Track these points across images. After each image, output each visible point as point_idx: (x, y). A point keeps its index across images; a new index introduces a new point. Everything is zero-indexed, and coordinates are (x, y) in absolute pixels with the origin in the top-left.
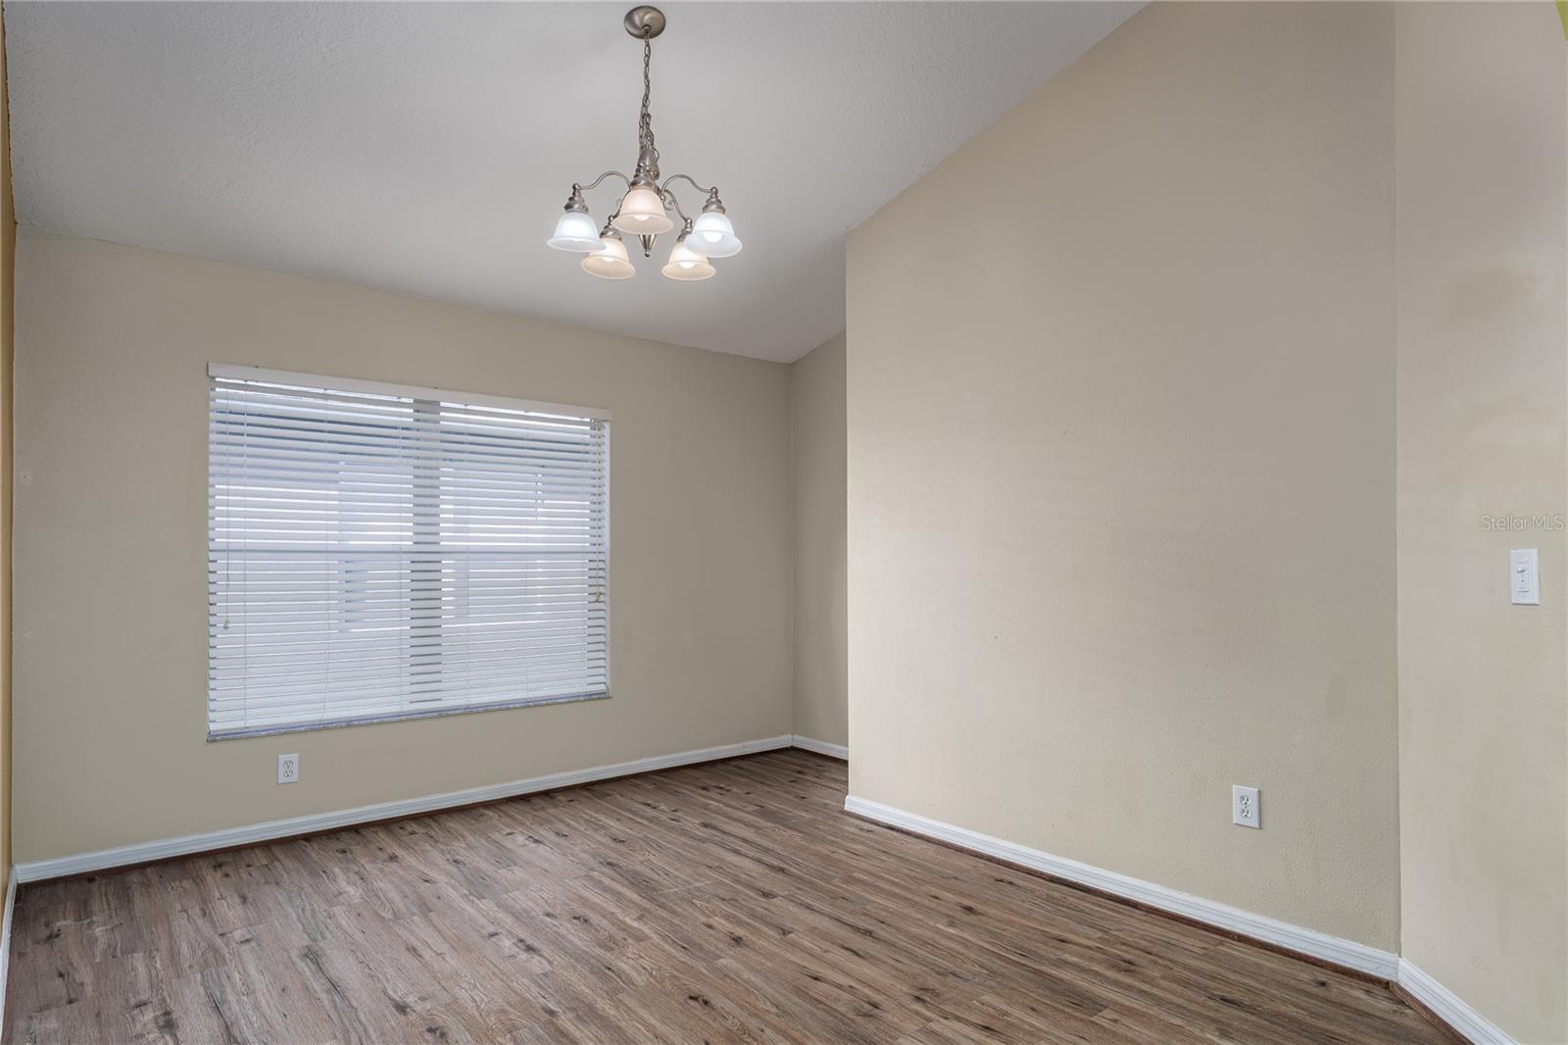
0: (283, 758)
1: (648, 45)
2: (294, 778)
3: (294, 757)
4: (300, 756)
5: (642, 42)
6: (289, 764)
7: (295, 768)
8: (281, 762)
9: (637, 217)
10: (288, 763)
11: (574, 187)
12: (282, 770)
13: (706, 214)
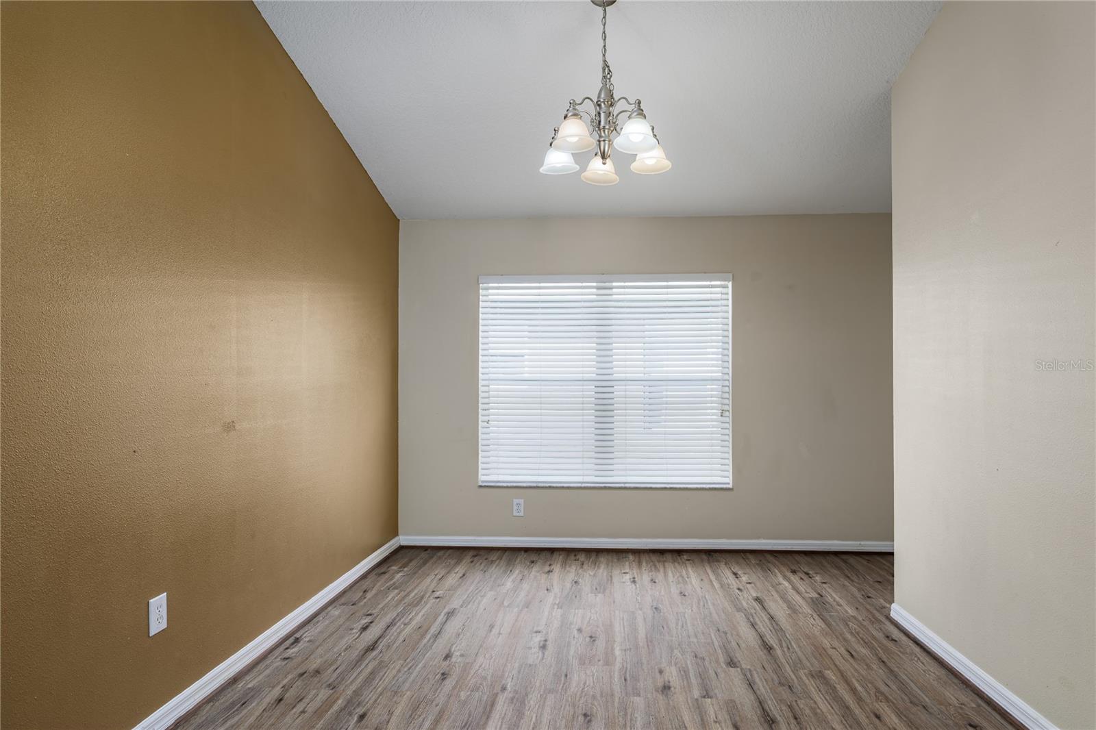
0: (516, 501)
1: (605, 10)
2: (521, 514)
3: (522, 501)
4: (524, 501)
5: (600, 9)
6: (519, 506)
7: (522, 508)
8: (515, 503)
9: (569, 139)
10: (518, 504)
11: (555, 130)
12: (515, 508)
13: (631, 120)
